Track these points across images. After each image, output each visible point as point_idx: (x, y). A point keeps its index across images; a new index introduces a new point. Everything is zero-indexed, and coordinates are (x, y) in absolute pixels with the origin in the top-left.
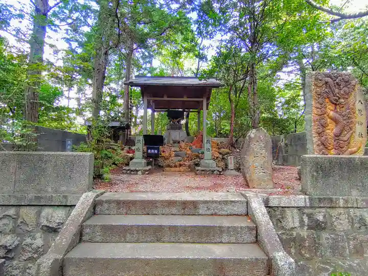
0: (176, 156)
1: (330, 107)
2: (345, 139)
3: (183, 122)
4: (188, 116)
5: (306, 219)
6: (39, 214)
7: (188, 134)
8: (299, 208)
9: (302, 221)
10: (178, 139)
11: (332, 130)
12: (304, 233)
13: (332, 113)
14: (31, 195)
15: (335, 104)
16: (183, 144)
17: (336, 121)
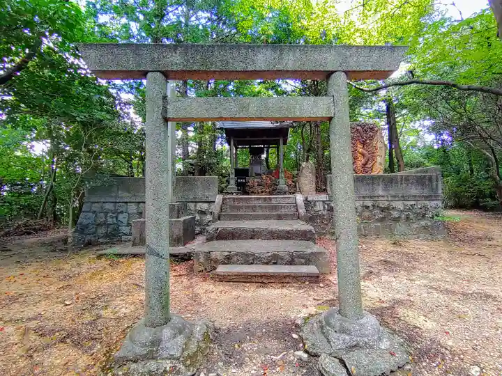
0: (258, 185)
1: (359, 145)
2: (369, 166)
3: (264, 156)
4: (268, 151)
5: (326, 206)
6: (195, 206)
7: (268, 167)
8: (323, 201)
9: (324, 207)
10: (259, 172)
11: (361, 161)
12: (325, 212)
13: (361, 150)
14: (191, 197)
15: (364, 143)
16: (264, 177)
17: (363, 155)
